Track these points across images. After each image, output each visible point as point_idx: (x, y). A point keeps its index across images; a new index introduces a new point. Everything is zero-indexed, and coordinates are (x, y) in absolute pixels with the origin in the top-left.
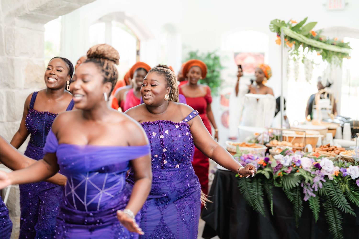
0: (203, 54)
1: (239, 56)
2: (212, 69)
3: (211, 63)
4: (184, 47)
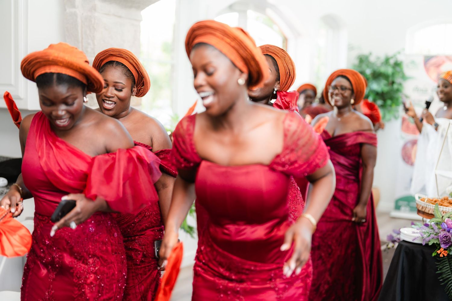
0: (378, 58)
1: (433, 61)
2: (390, 79)
3: (389, 70)
4: (351, 48)
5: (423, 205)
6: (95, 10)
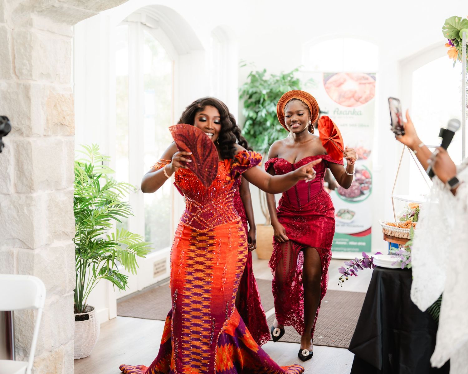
0: (273, 76)
5: (392, 230)
6: (31, 25)
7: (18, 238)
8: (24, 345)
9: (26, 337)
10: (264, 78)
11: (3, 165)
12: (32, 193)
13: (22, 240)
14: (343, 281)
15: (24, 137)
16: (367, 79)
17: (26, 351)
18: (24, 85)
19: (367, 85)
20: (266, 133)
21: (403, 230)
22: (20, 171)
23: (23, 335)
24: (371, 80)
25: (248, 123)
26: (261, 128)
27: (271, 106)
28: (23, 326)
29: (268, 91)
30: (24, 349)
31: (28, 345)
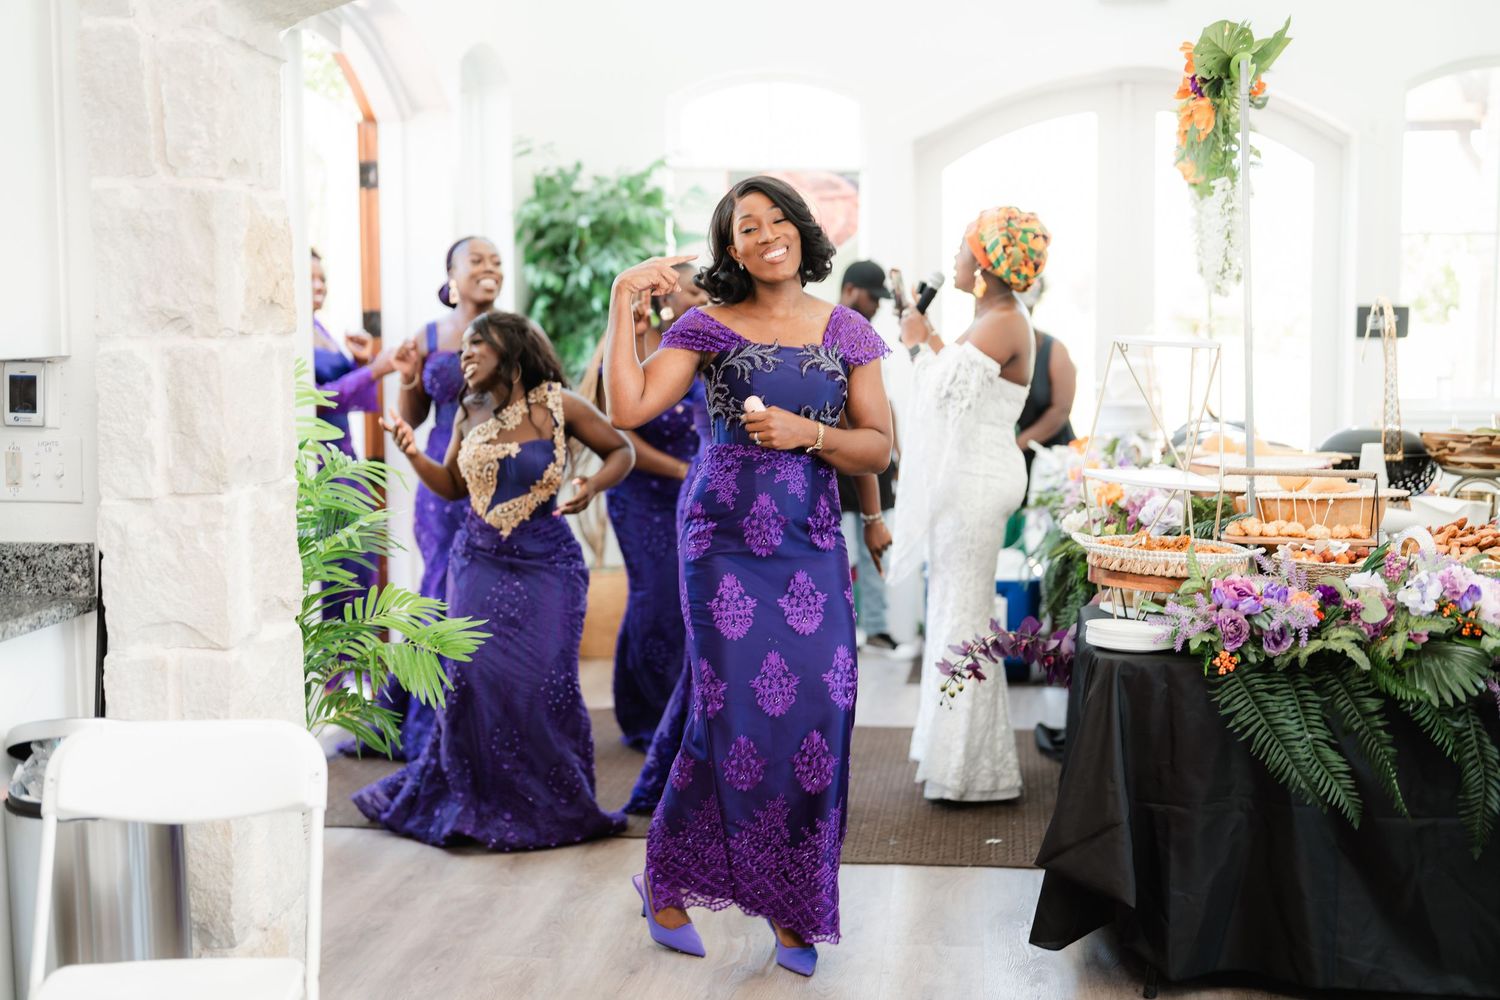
7: (180, 620)
8: (204, 916)
9: (209, 894)
10: (577, 187)
11: (131, 417)
12: (219, 494)
13: (192, 625)
14: (952, 696)
15: (194, 338)
16: (836, 187)
17: (211, 934)
18: (192, 193)
19: (840, 204)
20: (588, 329)
21: (1155, 555)
22: (182, 433)
23: (200, 890)
24: (848, 189)
25: (542, 303)
26: (573, 317)
27: (604, 260)
28: (199, 865)
29: (593, 218)
30: (204, 927)
31: (216, 916)
